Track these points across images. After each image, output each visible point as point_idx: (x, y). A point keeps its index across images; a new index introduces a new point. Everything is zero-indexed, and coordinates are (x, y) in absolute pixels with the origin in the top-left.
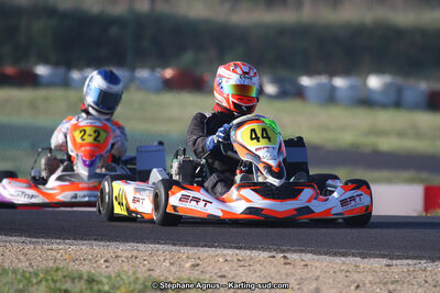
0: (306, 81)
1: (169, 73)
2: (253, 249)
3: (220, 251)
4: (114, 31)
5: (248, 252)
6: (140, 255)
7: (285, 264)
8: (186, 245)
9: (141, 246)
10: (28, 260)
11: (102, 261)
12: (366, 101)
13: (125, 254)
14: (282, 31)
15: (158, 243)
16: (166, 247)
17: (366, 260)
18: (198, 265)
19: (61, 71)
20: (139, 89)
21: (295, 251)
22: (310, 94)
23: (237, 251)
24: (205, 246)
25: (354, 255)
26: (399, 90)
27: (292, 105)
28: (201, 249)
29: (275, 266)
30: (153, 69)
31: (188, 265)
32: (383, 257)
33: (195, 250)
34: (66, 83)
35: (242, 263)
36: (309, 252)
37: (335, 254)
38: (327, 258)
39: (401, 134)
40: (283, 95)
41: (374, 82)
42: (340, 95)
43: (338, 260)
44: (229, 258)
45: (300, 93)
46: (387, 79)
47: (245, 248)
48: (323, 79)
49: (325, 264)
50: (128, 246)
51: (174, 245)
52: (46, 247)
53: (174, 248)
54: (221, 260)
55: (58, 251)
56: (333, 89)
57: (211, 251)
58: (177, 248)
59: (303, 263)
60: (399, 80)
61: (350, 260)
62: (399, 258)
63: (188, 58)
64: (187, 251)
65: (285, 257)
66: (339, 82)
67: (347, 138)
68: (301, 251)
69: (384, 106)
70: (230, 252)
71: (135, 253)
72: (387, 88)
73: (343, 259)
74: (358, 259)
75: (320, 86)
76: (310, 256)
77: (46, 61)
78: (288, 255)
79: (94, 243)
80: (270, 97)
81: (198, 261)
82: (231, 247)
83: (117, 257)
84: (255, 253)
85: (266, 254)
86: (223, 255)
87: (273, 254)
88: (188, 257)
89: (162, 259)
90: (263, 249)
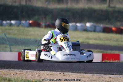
1: (31, 22)
2: (55, 71)
4: (15, 10)
5: (53, 72)
6: (23, 73)
8: (36, 70)
9: (23, 71)
11: (12, 75)
12: (86, 30)
13: (19, 73)
14: (62, 10)
15: (28, 70)
16: (30, 71)
17: (86, 74)
20: (22, 26)
21: (66, 72)
23: (50, 72)
25: (83, 73)
26: (95, 27)
28: (40, 71)
29: (61, 76)
30: (26, 21)
31: (36, 76)
32: (91, 73)
33: (38, 71)
34: (2, 25)
35: (51, 75)
37: (78, 73)
38: (75, 74)
39: (95, 39)
41: (88, 25)
42: (78, 28)
43: (78, 74)
44: (48, 74)
46: (92, 24)
47: (52, 71)
48: (74, 24)
50: (20, 70)
51: (33, 70)
53: (32, 71)
54: (46, 74)
56: (77, 26)
57: (43, 72)
58: (33, 71)
59: (69, 75)
60: (95, 24)
61: (82, 74)
62: (95, 74)
63: (36, 17)
64: (36, 72)
65: (64, 74)
66: (78, 24)
68: (68, 72)
69: (91, 31)
70: (48, 72)
71: (22, 72)
72: (92, 26)
73: (80, 74)
74: (84, 74)
75: (73, 26)
76: (71, 73)
78: (65, 73)
79: (10, 70)
81: (39, 75)
82: (48, 71)
83: (16, 73)
84: (55, 72)
85: (58, 73)
86: (46, 73)
87: (60, 73)
88: (36, 74)
89: (29, 74)
90: (58, 71)
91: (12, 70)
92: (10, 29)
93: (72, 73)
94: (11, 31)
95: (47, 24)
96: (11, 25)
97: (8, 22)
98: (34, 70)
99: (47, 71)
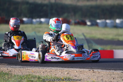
0: (98, 21)
2: (84, 68)
3: (75, 69)
4: (45, 8)
5: (83, 69)
6: (53, 70)
7: (93, 72)
8: (65, 68)
9: (53, 68)
10: (21, 72)
11: (42, 72)
12: (116, 26)
13: (48, 70)
14: (92, 7)
15: (58, 67)
16: (60, 68)
18: (69, 73)
19: (30, 19)
21: (96, 69)
22: (100, 25)
23: (80, 69)
24: (71, 68)
25: (113, 70)
27: (95, 28)
29: (90, 73)
31: (66, 73)
33: (68, 69)
34: (31, 23)
35: (81, 72)
36: (100, 69)
37: (107, 70)
38: (105, 71)
40: (92, 25)
41: (118, 21)
42: (108, 25)
43: (108, 71)
44: (77, 71)
45: (97, 24)
47: (82, 68)
48: (103, 20)
49: (104, 72)
50: (49, 68)
51: (62, 67)
52: (26, 69)
53: (62, 68)
54: (75, 72)
55: (30, 70)
56: (106, 23)
57: (73, 69)
58: (63, 68)
59: (98, 72)
61: (112, 71)
63: (65, 15)
65: (93, 71)
66: (108, 21)
67: (110, 37)
68: (98, 69)
69: (121, 28)
70: (78, 69)
71: (51, 70)
72: (121, 23)
73: (109, 71)
74: (114, 71)
75: (103, 23)
76: (100, 70)
77: (26, 17)
78: (94, 70)
79: (40, 67)
80: (89, 26)
81: (69, 72)
82: (78, 68)
83: (46, 71)
84: (85, 70)
85: (88, 70)
86: (76, 70)
87: (90, 70)
88: (66, 71)
89: (59, 72)
90: (87, 68)
91: (42, 67)
92: (40, 27)
93: (102, 70)
94: (41, 29)
95: (77, 21)
96: (41, 23)
97: (38, 20)
99: (76, 68)
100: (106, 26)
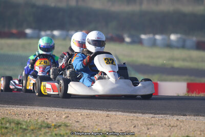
0: (143, 37)
2: (96, 110)
11: (27, 115)
12: (169, 45)
13: (38, 112)
15: (56, 107)
17: (144, 115)
18: (68, 117)
19: (37, 31)
22: (145, 42)
24: (75, 108)
25: (139, 113)
26: (184, 41)
31: (64, 117)
35: (88, 116)
41: (173, 37)
44: (83, 114)
45: (140, 42)
46: (179, 36)
47: (93, 110)
48: (151, 36)
51: (62, 108)
54: (79, 115)
56: (155, 40)
61: (137, 115)
62: (158, 114)
66: (158, 37)
68: (117, 111)
69: (178, 48)
71: (43, 111)
72: (178, 40)
74: (141, 114)
75: (150, 39)
76: (120, 113)
77: (30, 27)
81: (69, 115)
82: (87, 109)
83: (35, 113)
84: (97, 112)
88: (65, 113)
89: (54, 114)
93: (123, 114)
97: (49, 32)
98: (65, 108)
99: (84, 109)
100: (154, 44)
